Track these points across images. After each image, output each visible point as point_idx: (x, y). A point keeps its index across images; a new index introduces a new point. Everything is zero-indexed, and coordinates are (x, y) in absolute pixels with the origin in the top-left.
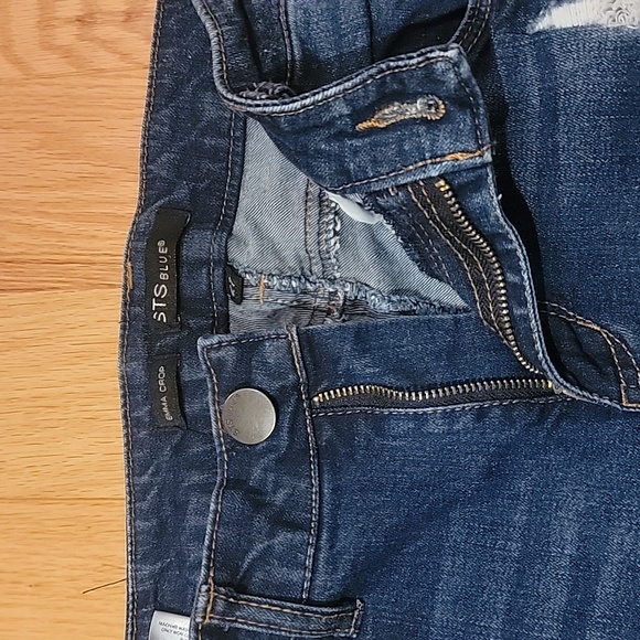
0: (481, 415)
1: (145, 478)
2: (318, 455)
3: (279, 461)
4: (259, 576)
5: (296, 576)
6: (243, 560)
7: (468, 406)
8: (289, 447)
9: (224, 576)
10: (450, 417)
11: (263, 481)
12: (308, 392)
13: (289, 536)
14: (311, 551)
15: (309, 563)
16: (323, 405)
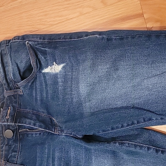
0: (40, 134)
1: (2, 145)
2: (20, 140)
3: (14, 141)
4: (10, 159)
5: (15, 159)
6: (8, 156)
7: (38, 132)
8: (15, 138)
9: (5, 159)
10: (36, 134)
11: (11, 144)
12: (18, 130)
13: (14, 153)
14: (17, 155)
15: (17, 157)
16: (21, 132)
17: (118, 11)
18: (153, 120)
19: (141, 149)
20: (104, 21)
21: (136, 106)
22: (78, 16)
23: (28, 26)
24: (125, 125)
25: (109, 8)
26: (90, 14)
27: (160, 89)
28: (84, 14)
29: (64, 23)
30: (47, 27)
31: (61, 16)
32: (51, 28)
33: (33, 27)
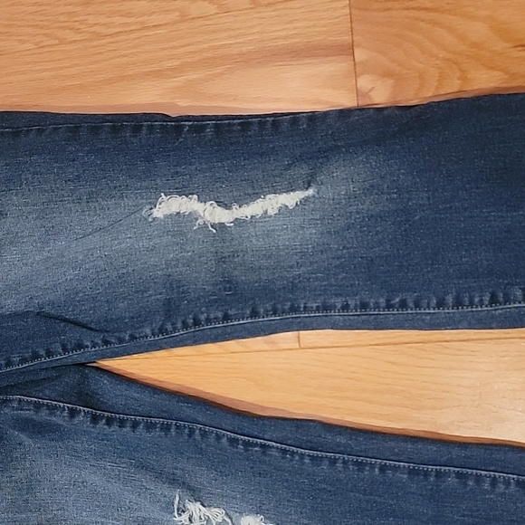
17: (287, 26)
18: (87, 347)
19: (51, 414)
20: (244, 49)
21: (47, 309)
22: (175, 23)
23: (32, 26)
24: (16, 359)
25: (264, 15)
26: (207, 23)
27: (101, 263)
28: (193, 19)
29: (133, 36)
30: (84, 40)
31: (128, 15)
32: (95, 43)
33: (46, 32)
